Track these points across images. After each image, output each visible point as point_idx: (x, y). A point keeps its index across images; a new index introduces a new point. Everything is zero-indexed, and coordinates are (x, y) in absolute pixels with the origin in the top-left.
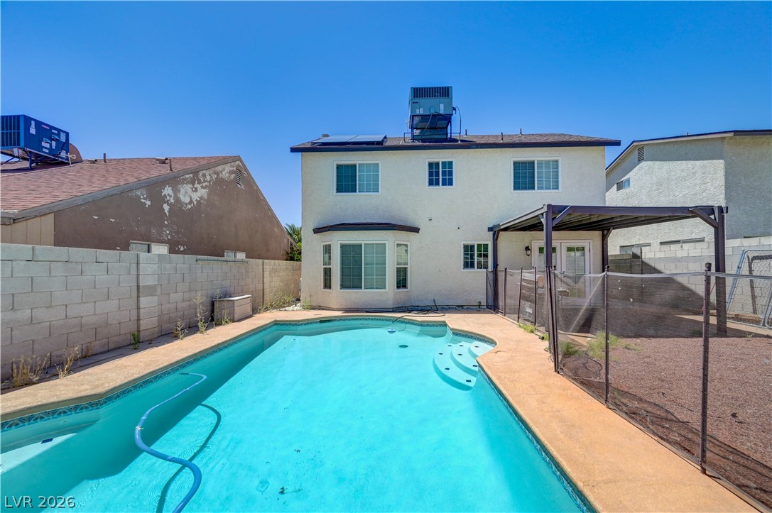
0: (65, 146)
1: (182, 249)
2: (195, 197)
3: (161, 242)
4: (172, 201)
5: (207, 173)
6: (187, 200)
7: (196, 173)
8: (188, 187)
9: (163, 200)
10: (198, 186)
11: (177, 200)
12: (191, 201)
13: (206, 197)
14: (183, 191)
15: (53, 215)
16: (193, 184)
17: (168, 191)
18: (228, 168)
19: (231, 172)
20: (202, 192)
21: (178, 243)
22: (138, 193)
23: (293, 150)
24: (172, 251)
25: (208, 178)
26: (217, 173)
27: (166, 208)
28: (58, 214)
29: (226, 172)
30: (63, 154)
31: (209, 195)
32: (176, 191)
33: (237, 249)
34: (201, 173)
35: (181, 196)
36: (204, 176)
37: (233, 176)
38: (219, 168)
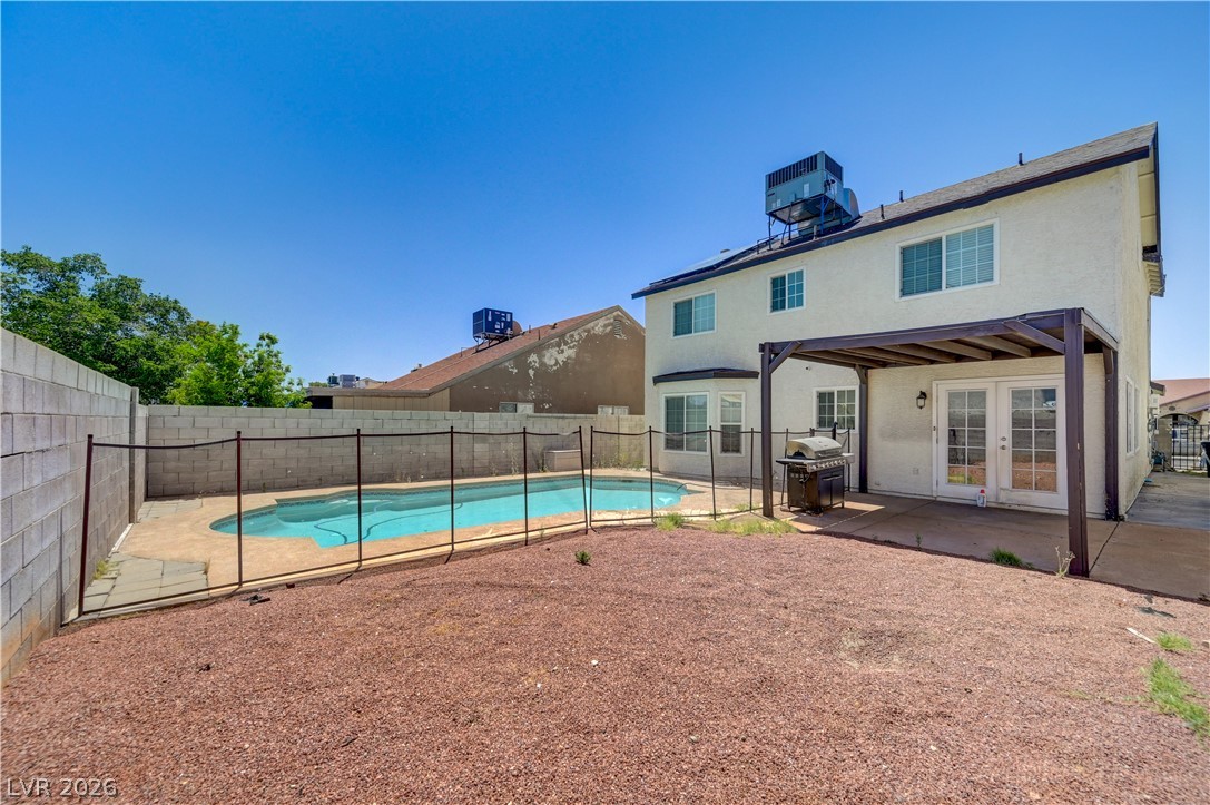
0: (510, 324)
1: (547, 406)
2: (561, 358)
3: (527, 401)
4: (537, 365)
5: (575, 333)
6: (553, 362)
7: (562, 336)
8: (554, 351)
9: (529, 366)
10: (565, 348)
11: (542, 364)
12: (557, 363)
13: (574, 356)
14: (548, 355)
15: (448, 391)
16: (559, 347)
17: (533, 358)
18: (602, 322)
19: (606, 326)
20: (569, 352)
21: (544, 401)
22: (507, 364)
23: (635, 296)
24: (537, 410)
25: (576, 338)
26: (588, 331)
27: (531, 372)
28: (451, 387)
29: (599, 327)
30: (509, 331)
31: (577, 354)
32: (541, 357)
33: (614, 403)
34: (568, 335)
35: (546, 360)
36: (572, 336)
37: (609, 328)
38: (592, 324)
